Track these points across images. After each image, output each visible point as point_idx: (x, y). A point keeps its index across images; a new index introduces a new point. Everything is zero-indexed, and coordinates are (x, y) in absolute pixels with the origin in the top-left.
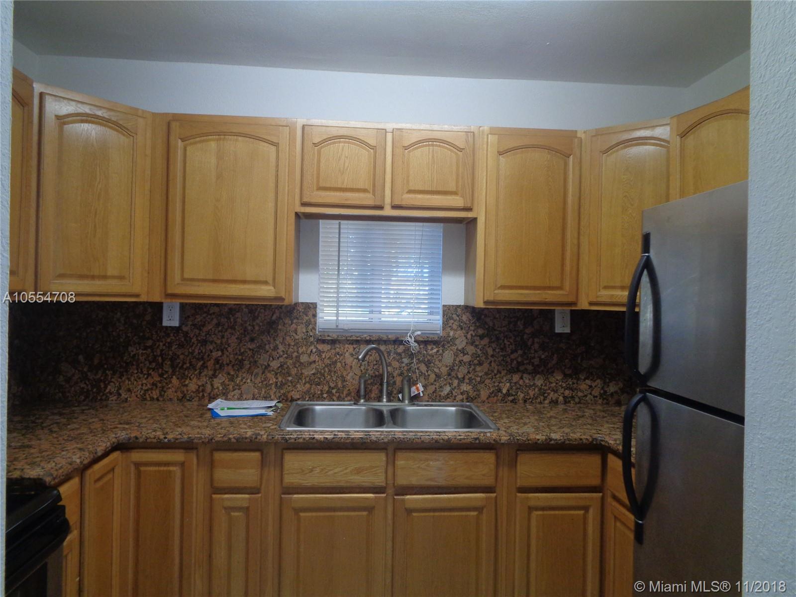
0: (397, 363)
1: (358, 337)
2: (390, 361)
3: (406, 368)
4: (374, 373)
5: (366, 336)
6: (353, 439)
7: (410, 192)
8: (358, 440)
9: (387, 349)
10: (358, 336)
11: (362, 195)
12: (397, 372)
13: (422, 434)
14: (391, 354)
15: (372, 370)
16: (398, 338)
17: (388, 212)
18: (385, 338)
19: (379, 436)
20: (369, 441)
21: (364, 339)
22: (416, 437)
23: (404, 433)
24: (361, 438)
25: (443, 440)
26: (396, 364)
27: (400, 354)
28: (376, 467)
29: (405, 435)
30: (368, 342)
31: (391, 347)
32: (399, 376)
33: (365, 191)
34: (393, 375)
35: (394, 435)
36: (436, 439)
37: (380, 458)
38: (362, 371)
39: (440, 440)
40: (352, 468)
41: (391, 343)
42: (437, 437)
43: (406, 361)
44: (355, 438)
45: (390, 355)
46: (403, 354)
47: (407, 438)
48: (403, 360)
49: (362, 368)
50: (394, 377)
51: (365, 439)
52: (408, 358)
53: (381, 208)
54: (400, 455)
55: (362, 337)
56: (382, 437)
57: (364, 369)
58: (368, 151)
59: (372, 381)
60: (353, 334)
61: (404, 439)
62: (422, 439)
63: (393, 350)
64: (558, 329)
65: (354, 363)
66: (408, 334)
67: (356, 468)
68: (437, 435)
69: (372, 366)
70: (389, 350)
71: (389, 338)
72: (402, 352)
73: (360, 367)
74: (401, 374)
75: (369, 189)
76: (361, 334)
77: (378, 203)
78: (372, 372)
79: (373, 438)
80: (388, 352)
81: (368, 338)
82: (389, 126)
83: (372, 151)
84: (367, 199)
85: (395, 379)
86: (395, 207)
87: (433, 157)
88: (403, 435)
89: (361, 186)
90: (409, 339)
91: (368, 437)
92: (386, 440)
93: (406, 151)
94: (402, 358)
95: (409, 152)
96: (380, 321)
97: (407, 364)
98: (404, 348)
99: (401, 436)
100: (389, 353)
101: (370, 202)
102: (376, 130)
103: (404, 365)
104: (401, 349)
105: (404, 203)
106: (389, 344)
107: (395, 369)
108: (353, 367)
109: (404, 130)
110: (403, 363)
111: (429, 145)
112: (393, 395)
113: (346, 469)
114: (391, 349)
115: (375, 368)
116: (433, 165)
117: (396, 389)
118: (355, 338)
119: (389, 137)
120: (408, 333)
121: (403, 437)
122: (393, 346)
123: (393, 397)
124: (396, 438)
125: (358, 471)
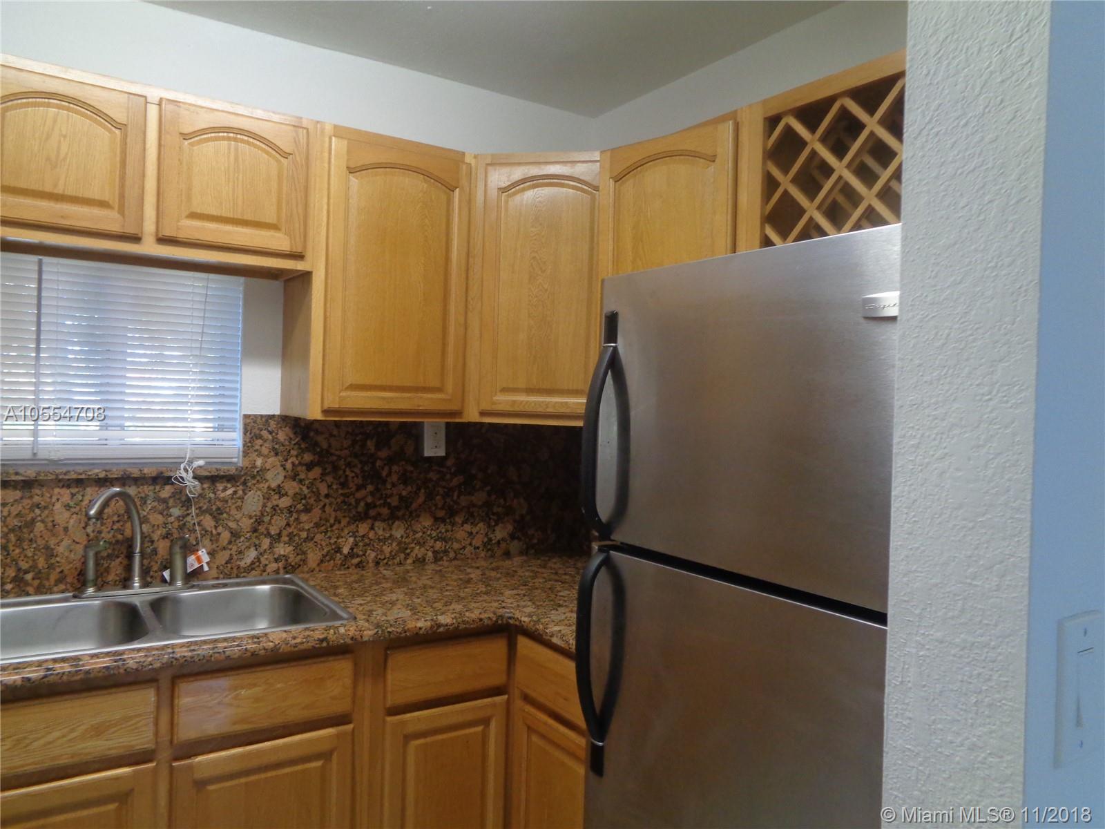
0: (160, 517)
1: (81, 474)
2: (145, 513)
3: (176, 524)
4: (114, 536)
5: (97, 471)
6: (88, 672)
7: (194, 216)
8: (99, 672)
9: (139, 493)
10: (81, 471)
11: (97, 211)
12: (159, 532)
13: (225, 644)
14: (149, 502)
15: (109, 532)
16: (162, 473)
17: (149, 248)
18: (135, 473)
19: (142, 660)
20: (122, 671)
21: (94, 476)
22: (216, 650)
23: (192, 648)
24: (104, 667)
25: (265, 649)
26: (157, 519)
27: (165, 501)
28: (136, 716)
29: (194, 650)
30: (103, 482)
31: (147, 489)
32: (163, 538)
33: (103, 204)
34: (151, 538)
35: (173, 652)
36: (252, 650)
37: (146, 698)
38: (88, 535)
39: (260, 650)
40: (84, 727)
41: (147, 483)
42: (253, 646)
43: (176, 512)
44: (93, 669)
45: (145, 503)
46: (171, 502)
47: (198, 655)
48: (171, 510)
49: (89, 529)
50: (152, 542)
51: (113, 669)
52: (179, 507)
53: (136, 239)
54: (184, 687)
55: (90, 473)
56: (150, 659)
57: (93, 531)
58: (110, 131)
59: (110, 551)
60: (71, 468)
61: (192, 657)
62: (227, 654)
63: (151, 493)
64: (428, 452)
65: (72, 521)
66: (182, 466)
67: (92, 726)
68: (255, 643)
69: (109, 525)
70: (143, 495)
71: (145, 474)
72: (170, 497)
73: (84, 528)
74: (166, 536)
75: (111, 203)
76: (86, 468)
77: (130, 230)
78: (111, 535)
79: (131, 664)
80: (141, 498)
81: (102, 475)
82: (154, 94)
83: (117, 132)
84: (109, 220)
85: (155, 545)
86: (163, 240)
87: (236, 159)
88: (191, 651)
89: (94, 193)
90: (184, 474)
91: (120, 663)
92: (157, 665)
93: (186, 143)
94: (168, 508)
95: (192, 145)
96: (122, 442)
97: (178, 518)
98: (173, 491)
99: (186, 654)
100: (144, 500)
101: (115, 228)
102: (126, 95)
103: (172, 519)
104: (167, 492)
105: (182, 235)
106: (142, 485)
107: (156, 527)
108: (69, 528)
109: (181, 104)
110: (171, 516)
111: (229, 139)
112: (151, 573)
113: (73, 730)
114: (147, 492)
115: (115, 527)
116: (236, 175)
117: (157, 562)
118: (74, 476)
119: (153, 112)
120: (181, 463)
121: (190, 654)
122: (151, 488)
123: (152, 577)
124: (176, 659)
125: (98, 731)
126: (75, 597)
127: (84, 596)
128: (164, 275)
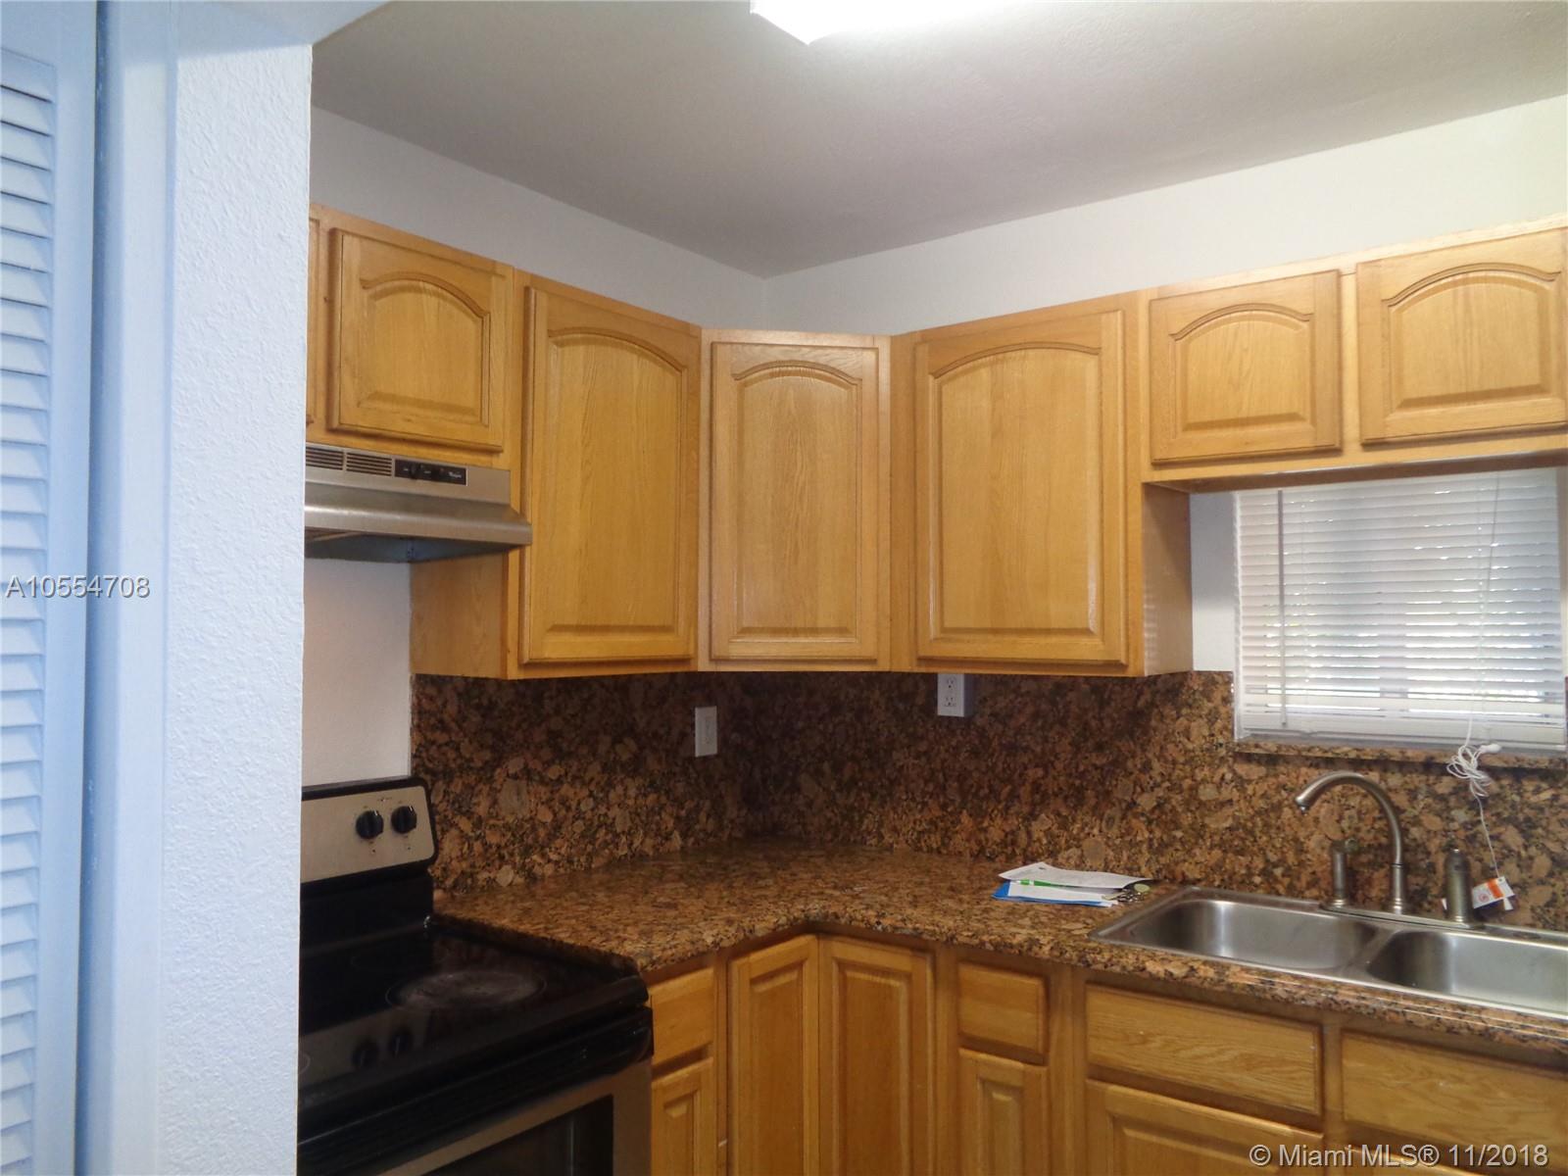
0: (1437, 820)
1: (1326, 752)
2: (1416, 812)
3: (1462, 834)
4: (1375, 838)
5: (1346, 749)
6: (1230, 986)
7: (1408, 404)
8: (1243, 989)
9: (1406, 782)
10: (1327, 748)
11: (1285, 428)
12: (1437, 841)
13: (1410, 1003)
14: (1420, 797)
15: (1369, 831)
16: (1432, 758)
17: (1355, 458)
18: (1397, 756)
19: (1294, 990)
20: (1268, 996)
21: (1342, 756)
22: (1392, 1007)
23: (1363, 995)
24: (1249, 985)
25: (1469, 1028)
26: (1434, 823)
27: (1442, 798)
28: (1294, 1063)
29: (1364, 998)
30: (1330, 762)
31: (1417, 779)
32: (1444, 851)
33: (1292, 417)
34: (1425, 848)
35: (1336, 993)
36: (1448, 1024)
37: (1301, 1044)
38: (1343, 832)
39: (1461, 1027)
40: (1236, 1053)
41: (1416, 771)
42: (1451, 1018)
43: (1461, 815)
44: (1237, 983)
45: (1415, 798)
46: (1453, 801)
47: (1367, 1006)
48: (1453, 813)
49: (1345, 824)
50: (1428, 854)
51: (1258, 991)
52: (1464, 809)
53: (1335, 451)
54: (1352, 1045)
55: (1338, 751)
56: (1303, 992)
57: (1349, 828)
58: (1297, 327)
59: (1371, 857)
60: (1313, 744)
61: (1358, 1007)
62: (1409, 1018)
63: (1423, 786)
65: (1323, 811)
66: (1460, 751)
67: (1242, 1055)
68: (1454, 1015)
69: (1369, 822)
70: (1412, 787)
71: (1408, 758)
72: (1451, 794)
73: (1338, 821)
74: (1448, 848)
75: (1301, 413)
76: (1334, 744)
77: (1324, 441)
78: (1371, 836)
79: (1279, 991)
80: (1409, 790)
81: (1353, 755)
82: (1346, 263)
83: (1305, 325)
84: (1299, 435)
85: (1432, 859)
86: (1370, 445)
87: (1467, 310)
88: (1359, 998)
89: (1282, 408)
90: (1463, 762)
91: (1267, 986)
92: (1311, 1002)
93: (1394, 309)
94: (1449, 809)
95: (1400, 310)
96: (1405, 714)
97: (1464, 825)
98: (1454, 784)
99: (1351, 1000)
100: (1413, 795)
101: (1307, 443)
102: (1311, 278)
103: (1455, 825)
104: (1444, 786)
105: (1390, 434)
106: (1411, 773)
107: (1432, 835)
108: (1321, 819)
109: (1383, 262)
110: (1453, 820)
111: (1455, 284)
112: (1430, 898)
113: (1221, 1052)
114: (1417, 783)
115: (1377, 826)
116: (1468, 331)
117: (1436, 884)
118: (1319, 754)
119: (1349, 287)
120: (1460, 746)
121: (1356, 1001)
122: (1423, 777)
123: (1430, 903)
124: (1336, 1003)
125: (1250, 1063)
126: (1321, 907)
127: (1330, 908)
128: (1423, 485)
